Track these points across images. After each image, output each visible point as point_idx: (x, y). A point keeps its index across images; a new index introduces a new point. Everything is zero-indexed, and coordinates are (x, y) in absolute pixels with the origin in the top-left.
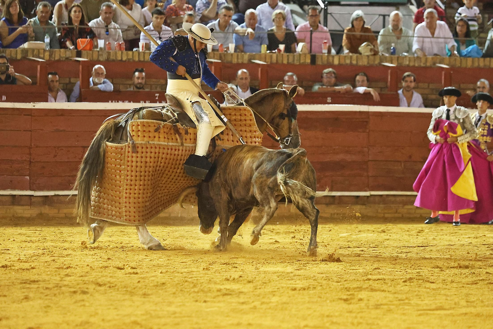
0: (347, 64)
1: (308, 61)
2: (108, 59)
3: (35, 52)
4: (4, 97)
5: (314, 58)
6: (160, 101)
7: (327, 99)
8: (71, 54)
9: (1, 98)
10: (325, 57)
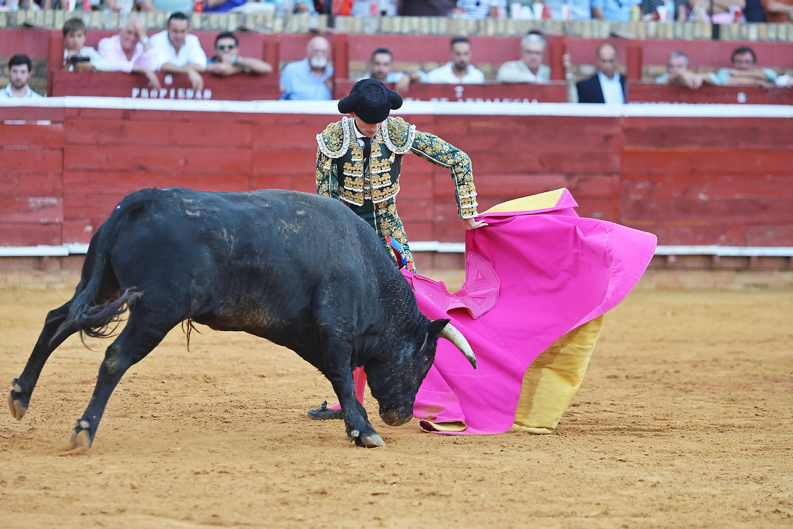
0: (771, 40)
1: (708, 33)
2: (379, 31)
3: (259, 19)
4: (208, 94)
5: (716, 29)
6: (464, 99)
7: (737, 97)
8: (318, 22)
9: (203, 94)
10: (735, 28)
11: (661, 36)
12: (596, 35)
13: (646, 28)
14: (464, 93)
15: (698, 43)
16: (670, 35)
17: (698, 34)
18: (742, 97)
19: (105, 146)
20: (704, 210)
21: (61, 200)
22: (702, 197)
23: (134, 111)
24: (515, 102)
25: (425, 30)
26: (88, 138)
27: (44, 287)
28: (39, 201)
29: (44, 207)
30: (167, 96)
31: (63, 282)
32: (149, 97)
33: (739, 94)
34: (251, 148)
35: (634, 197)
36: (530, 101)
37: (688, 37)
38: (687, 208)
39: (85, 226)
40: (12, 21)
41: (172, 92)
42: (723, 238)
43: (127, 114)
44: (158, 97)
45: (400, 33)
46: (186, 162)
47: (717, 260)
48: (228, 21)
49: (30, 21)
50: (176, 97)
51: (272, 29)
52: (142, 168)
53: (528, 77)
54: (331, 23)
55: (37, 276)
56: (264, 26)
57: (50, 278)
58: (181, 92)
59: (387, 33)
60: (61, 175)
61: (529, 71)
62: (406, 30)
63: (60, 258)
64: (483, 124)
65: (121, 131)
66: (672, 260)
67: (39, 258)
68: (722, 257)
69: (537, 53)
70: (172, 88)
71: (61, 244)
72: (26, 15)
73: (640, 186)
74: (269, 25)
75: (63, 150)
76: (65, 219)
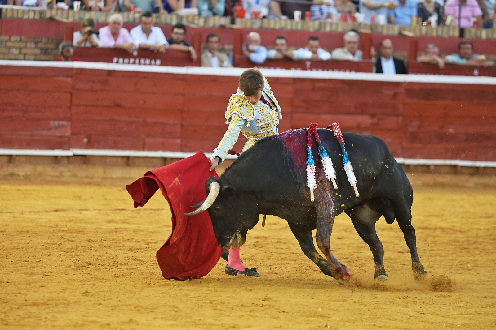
0: (494, 39)
1: (457, 34)
2: (261, 27)
3: (190, 19)
4: (158, 62)
5: (462, 31)
6: (311, 69)
7: (473, 72)
8: (225, 21)
9: (155, 62)
10: (473, 31)
11: (429, 34)
12: (390, 33)
13: (421, 30)
14: (311, 65)
15: (451, 39)
16: (434, 34)
17: (451, 34)
18: (476, 72)
19: (96, 91)
20: (452, 138)
21: (69, 123)
22: (451, 131)
23: (114, 71)
24: (341, 71)
25: (289, 27)
26: (86, 86)
27: (57, 174)
28: (56, 123)
29: (59, 127)
30: (134, 63)
31: (69, 171)
32: (124, 63)
33: (475, 70)
34: (183, 95)
35: (410, 130)
36: (350, 71)
37: (445, 36)
38: (442, 137)
39: (83, 138)
40: (43, 16)
41: (137, 61)
42: (463, 155)
43: (110, 73)
44: (129, 63)
45: (274, 29)
46: (145, 102)
47: (459, 169)
48: (171, 19)
49: (53, 16)
50: (140, 64)
51: (197, 24)
52: (118, 105)
53: (350, 57)
54: (233, 22)
55: (54, 167)
56: (193, 22)
57: (62, 169)
58: (142, 61)
59: (266, 29)
60: (70, 108)
61: (350, 54)
62: (277, 27)
63: (68, 157)
64: (322, 84)
65: (106, 83)
66: (432, 168)
67: (56, 157)
68: (462, 167)
69: (354, 43)
70: (138, 58)
71: (68, 149)
72: (51, 12)
73: (415, 123)
74: (196, 22)
75: (71, 93)
76: (72, 134)
